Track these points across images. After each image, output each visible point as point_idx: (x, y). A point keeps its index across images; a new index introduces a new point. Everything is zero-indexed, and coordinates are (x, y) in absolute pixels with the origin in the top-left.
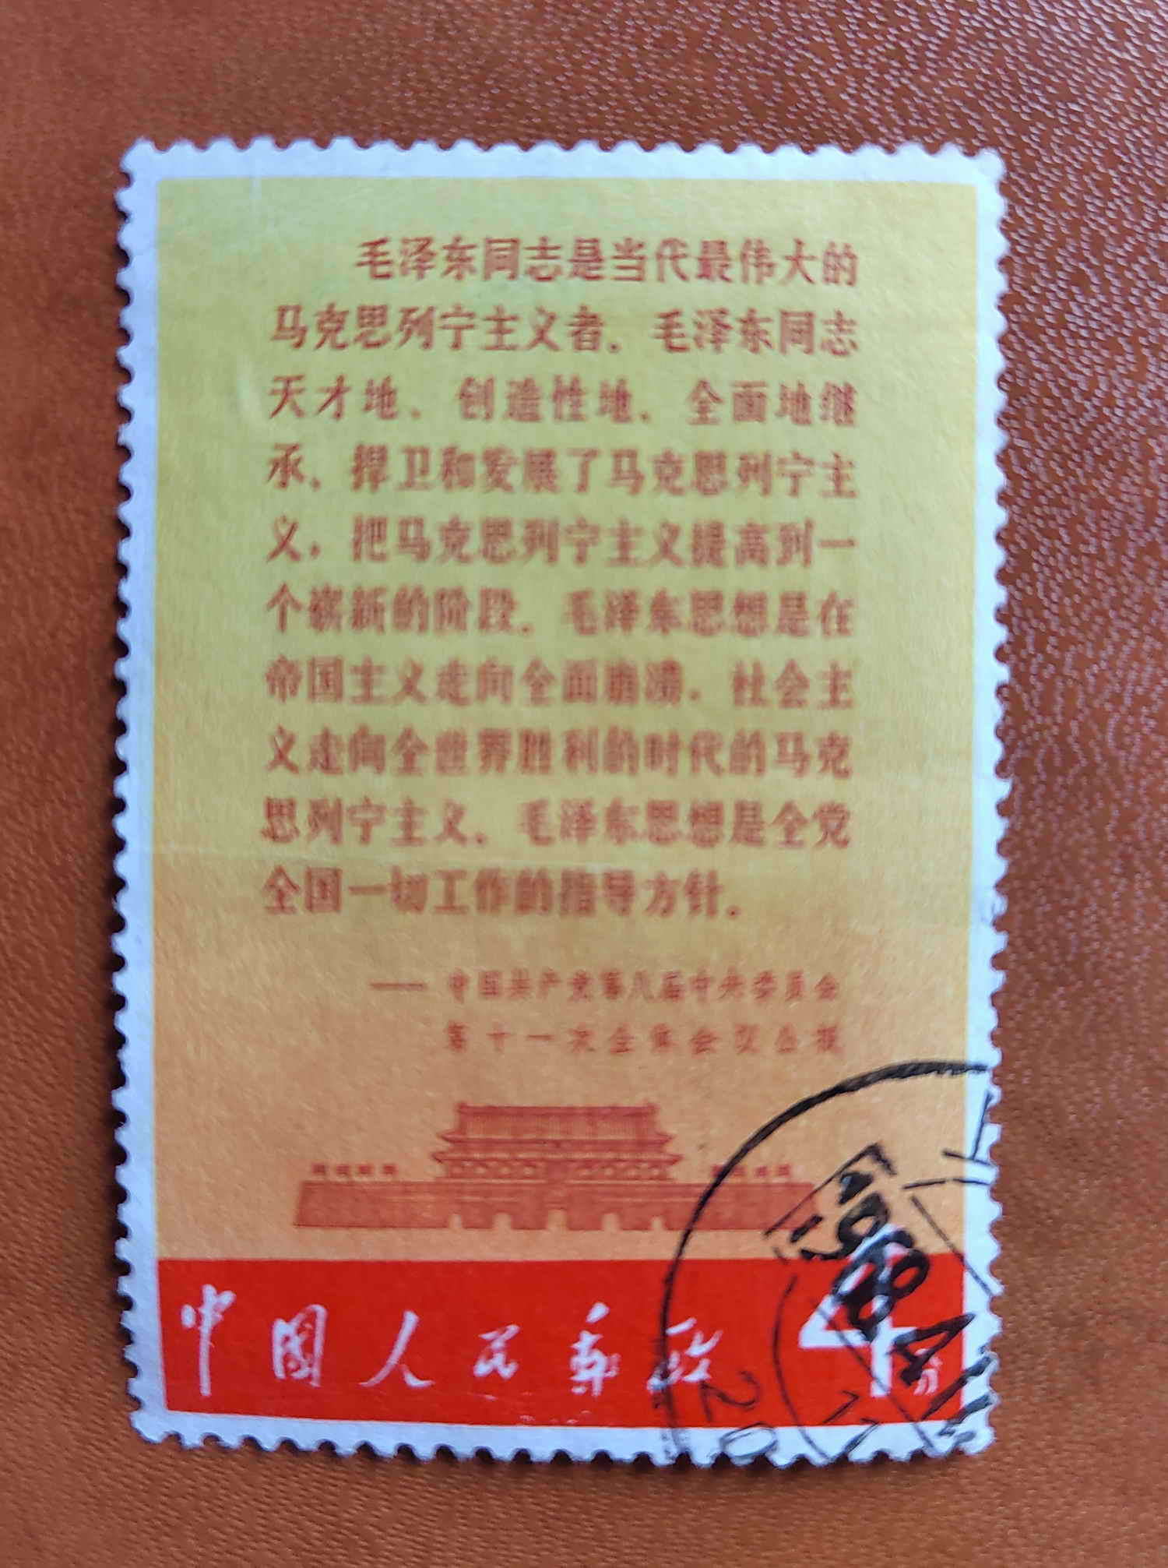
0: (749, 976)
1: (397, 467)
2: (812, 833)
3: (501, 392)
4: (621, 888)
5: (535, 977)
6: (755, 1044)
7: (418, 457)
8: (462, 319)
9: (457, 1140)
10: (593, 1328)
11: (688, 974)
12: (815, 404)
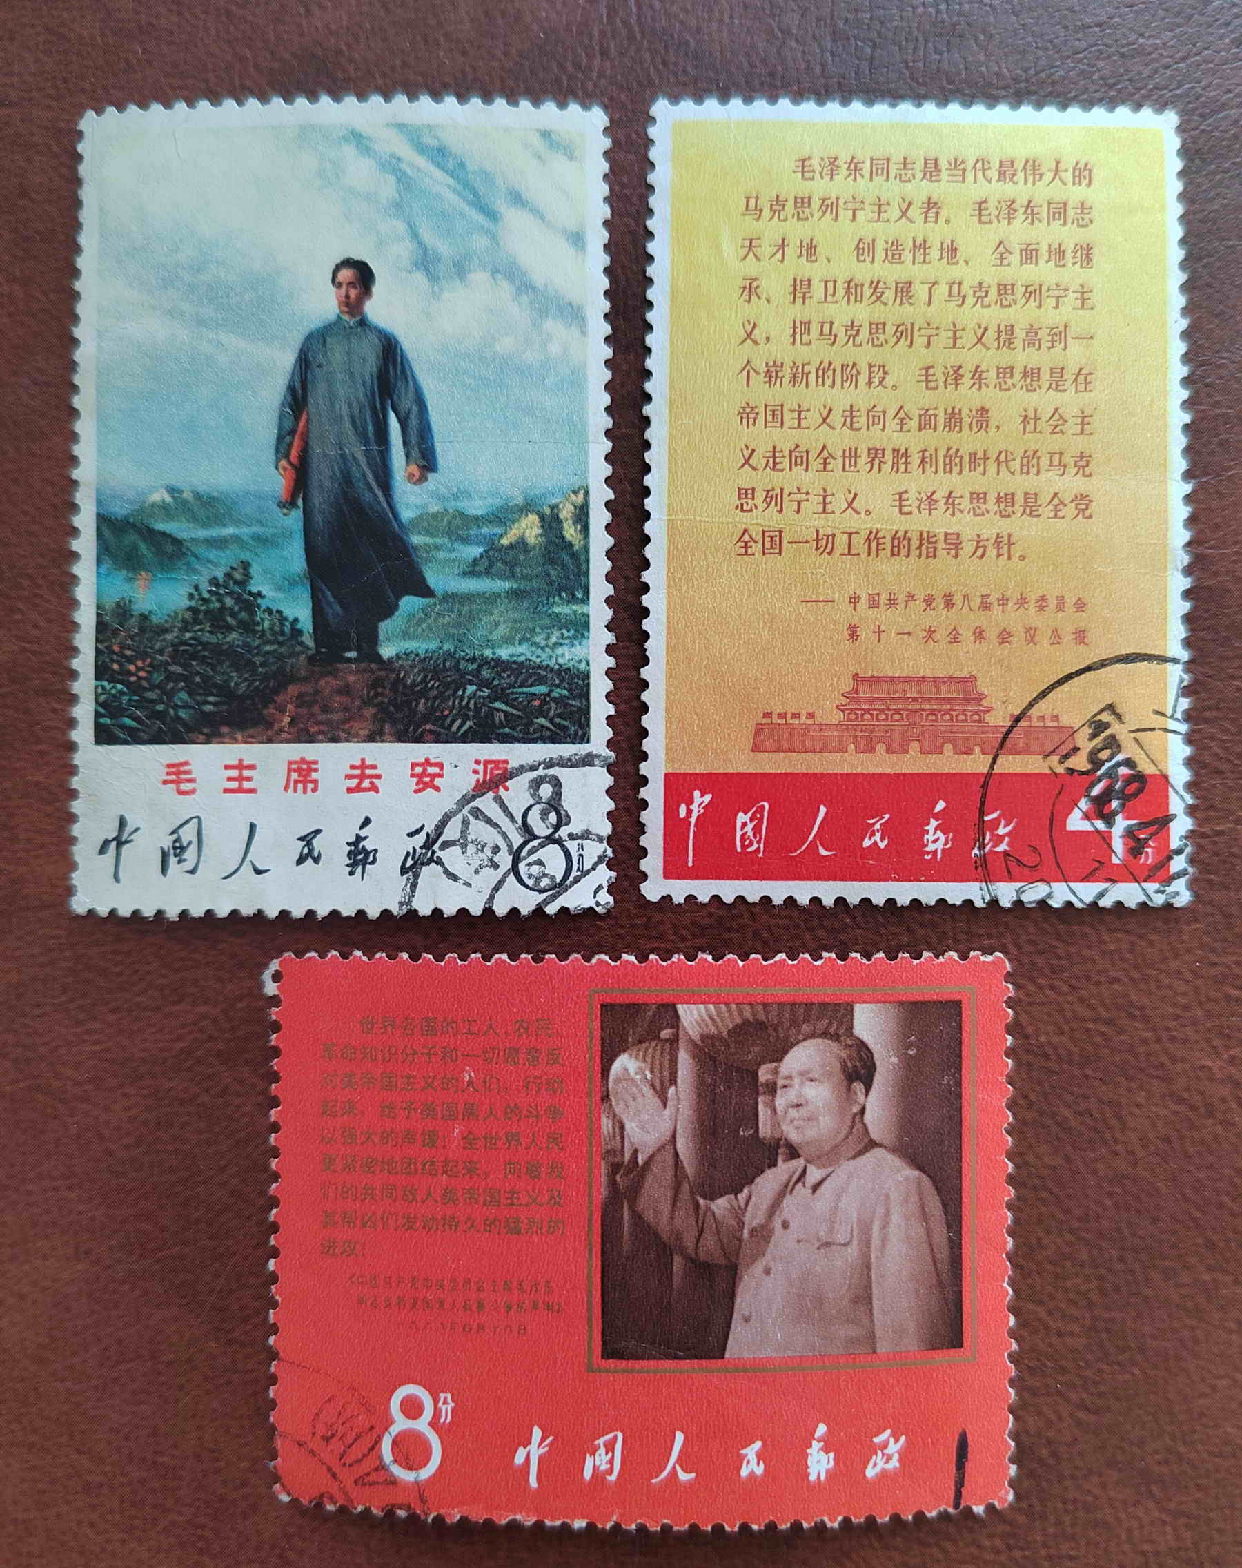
0: (1033, 598)
1: (818, 290)
2: (1070, 510)
3: (880, 246)
4: (954, 542)
5: (902, 597)
6: (1036, 639)
7: (830, 285)
8: (856, 205)
9: (853, 697)
10: (936, 817)
11: (995, 596)
12: (1069, 255)
